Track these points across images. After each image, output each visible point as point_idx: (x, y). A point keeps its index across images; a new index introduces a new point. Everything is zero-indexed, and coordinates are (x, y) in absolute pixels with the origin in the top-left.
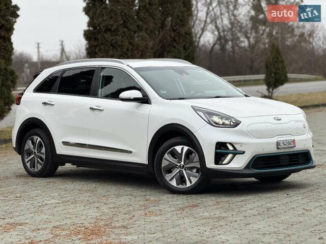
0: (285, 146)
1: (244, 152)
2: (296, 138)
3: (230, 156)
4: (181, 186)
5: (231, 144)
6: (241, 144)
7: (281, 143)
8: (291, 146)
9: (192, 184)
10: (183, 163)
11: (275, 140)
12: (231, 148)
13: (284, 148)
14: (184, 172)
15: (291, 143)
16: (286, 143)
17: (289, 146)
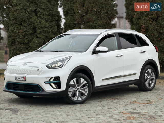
0: (19, 79)
7: (17, 77)
8: (23, 80)
11: (14, 75)
13: (18, 80)
15: (23, 78)
16: (20, 78)
17: (22, 79)
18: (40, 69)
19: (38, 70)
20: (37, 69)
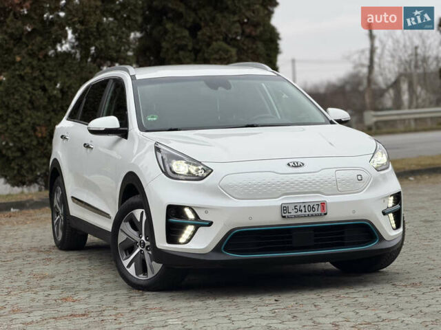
0: (299, 213)
1: (210, 224)
2: (328, 199)
3: (189, 229)
4: (142, 277)
5: (190, 208)
6: (206, 209)
7: (292, 208)
8: (316, 212)
9: (155, 274)
10: (143, 238)
11: (278, 202)
12: (190, 215)
13: (298, 216)
14: (146, 253)
15: (316, 207)
16: (303, 208)
17: (312, 212)
18: (364, 175)
19: (359, 178)
20: (353, 174)
